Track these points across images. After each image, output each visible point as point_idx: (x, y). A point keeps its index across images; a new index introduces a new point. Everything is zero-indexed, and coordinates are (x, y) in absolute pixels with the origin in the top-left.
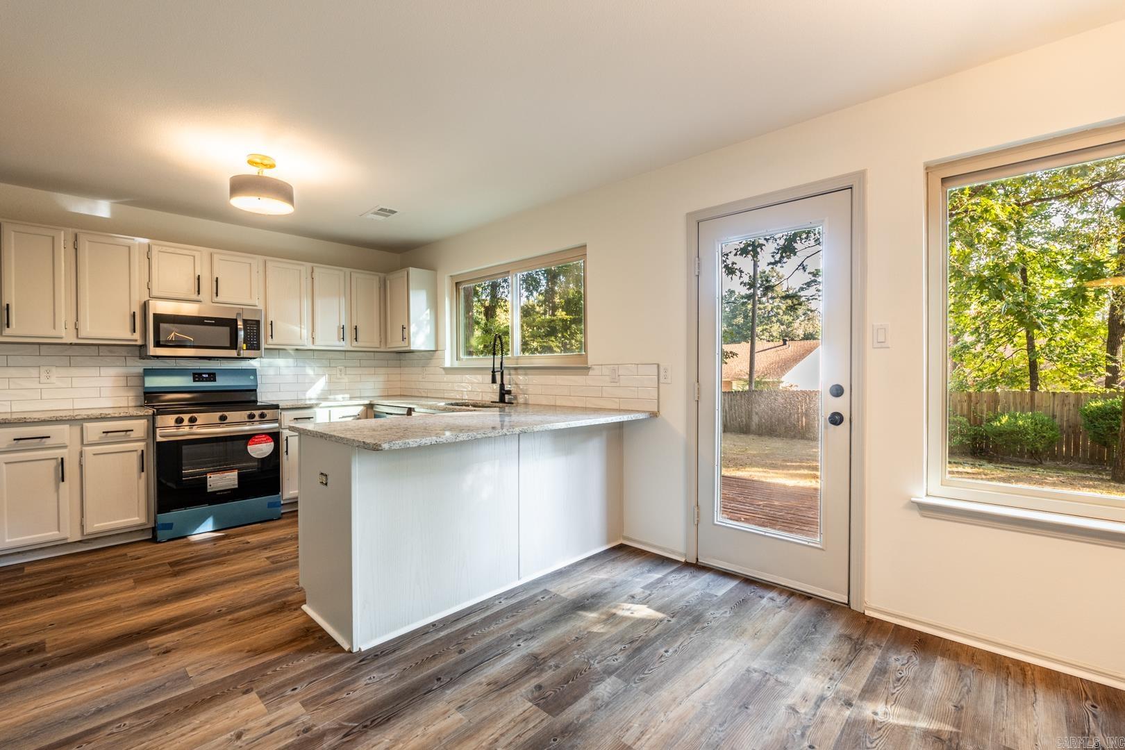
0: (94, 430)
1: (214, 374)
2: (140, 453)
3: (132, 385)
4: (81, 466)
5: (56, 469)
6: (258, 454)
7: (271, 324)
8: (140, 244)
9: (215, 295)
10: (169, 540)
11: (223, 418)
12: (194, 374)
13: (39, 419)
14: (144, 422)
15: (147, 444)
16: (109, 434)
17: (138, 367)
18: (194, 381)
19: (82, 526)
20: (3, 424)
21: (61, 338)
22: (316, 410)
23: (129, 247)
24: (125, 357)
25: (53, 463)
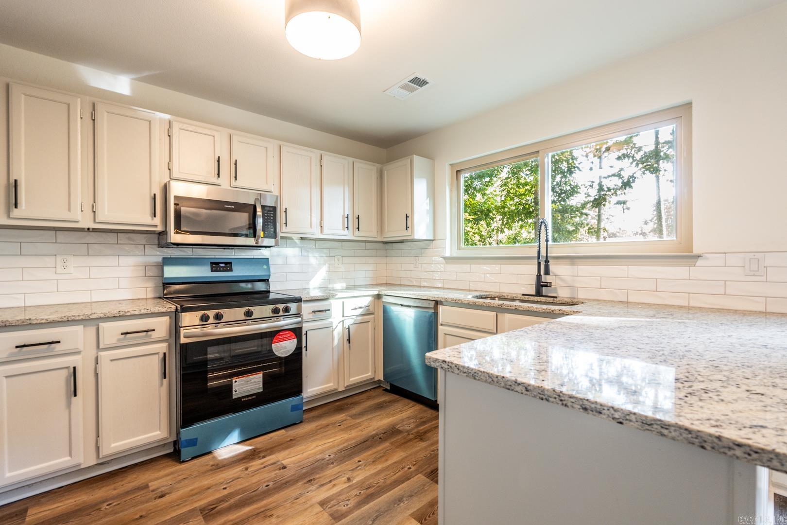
0: (111, 331)
1: (230, 263)
2: (162, 356)
3: (152, 274)
4: (97, 375)
5: (67, 380)
6: (282, 353)
7: (286, 212)
8: (161, 120)
9: (234, 179)
10: (193, 458)
11: (249, 314)
12: (212, 263)
13: (47, 320)
14: (166, 319)
15: (169, 346)
16: (128, 336)
17: (156, 255)
18: (212, 271)
19: (98, 448)
20: (3, 327)
21: (77, 222)
22: (332, 301)
23: (150, 122)
24: (144, 245)
25: (64, 373)
